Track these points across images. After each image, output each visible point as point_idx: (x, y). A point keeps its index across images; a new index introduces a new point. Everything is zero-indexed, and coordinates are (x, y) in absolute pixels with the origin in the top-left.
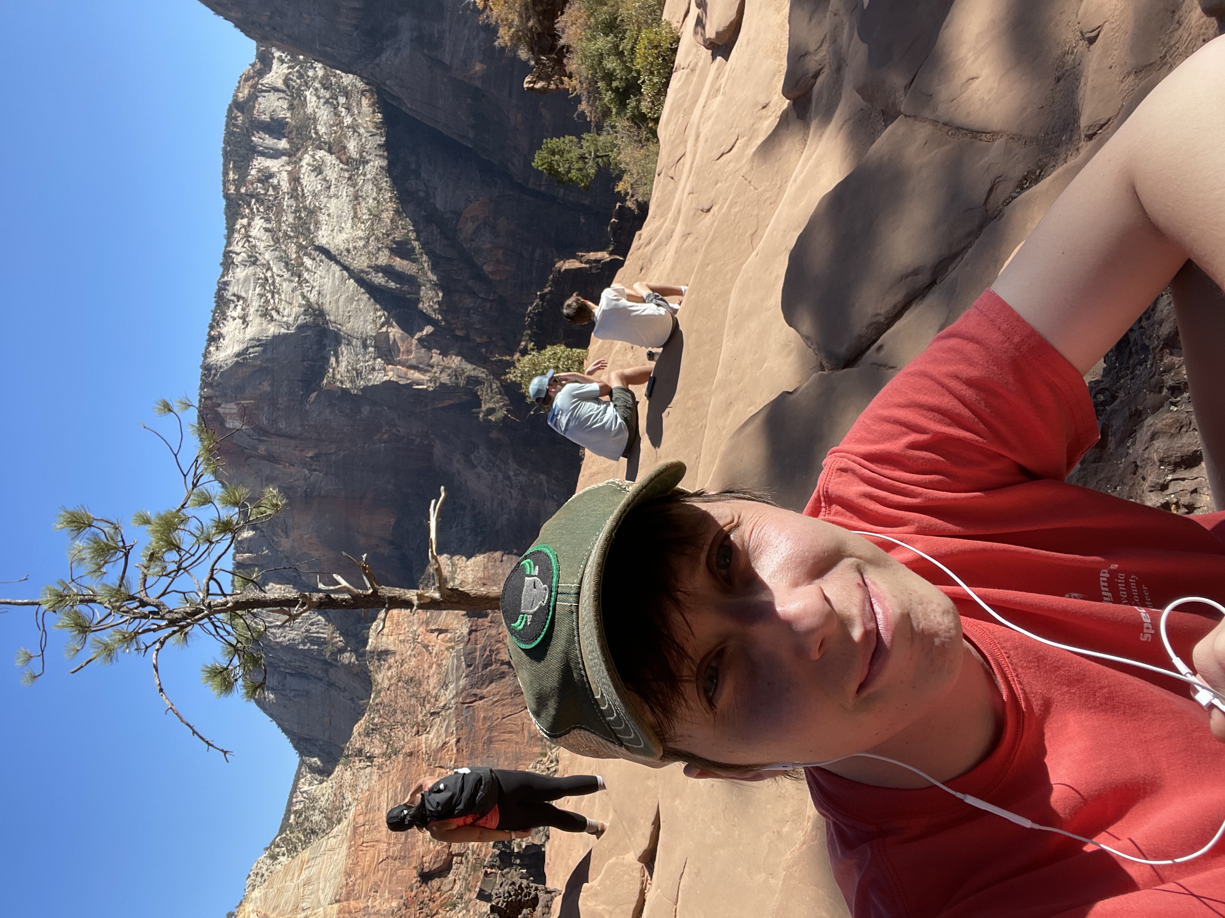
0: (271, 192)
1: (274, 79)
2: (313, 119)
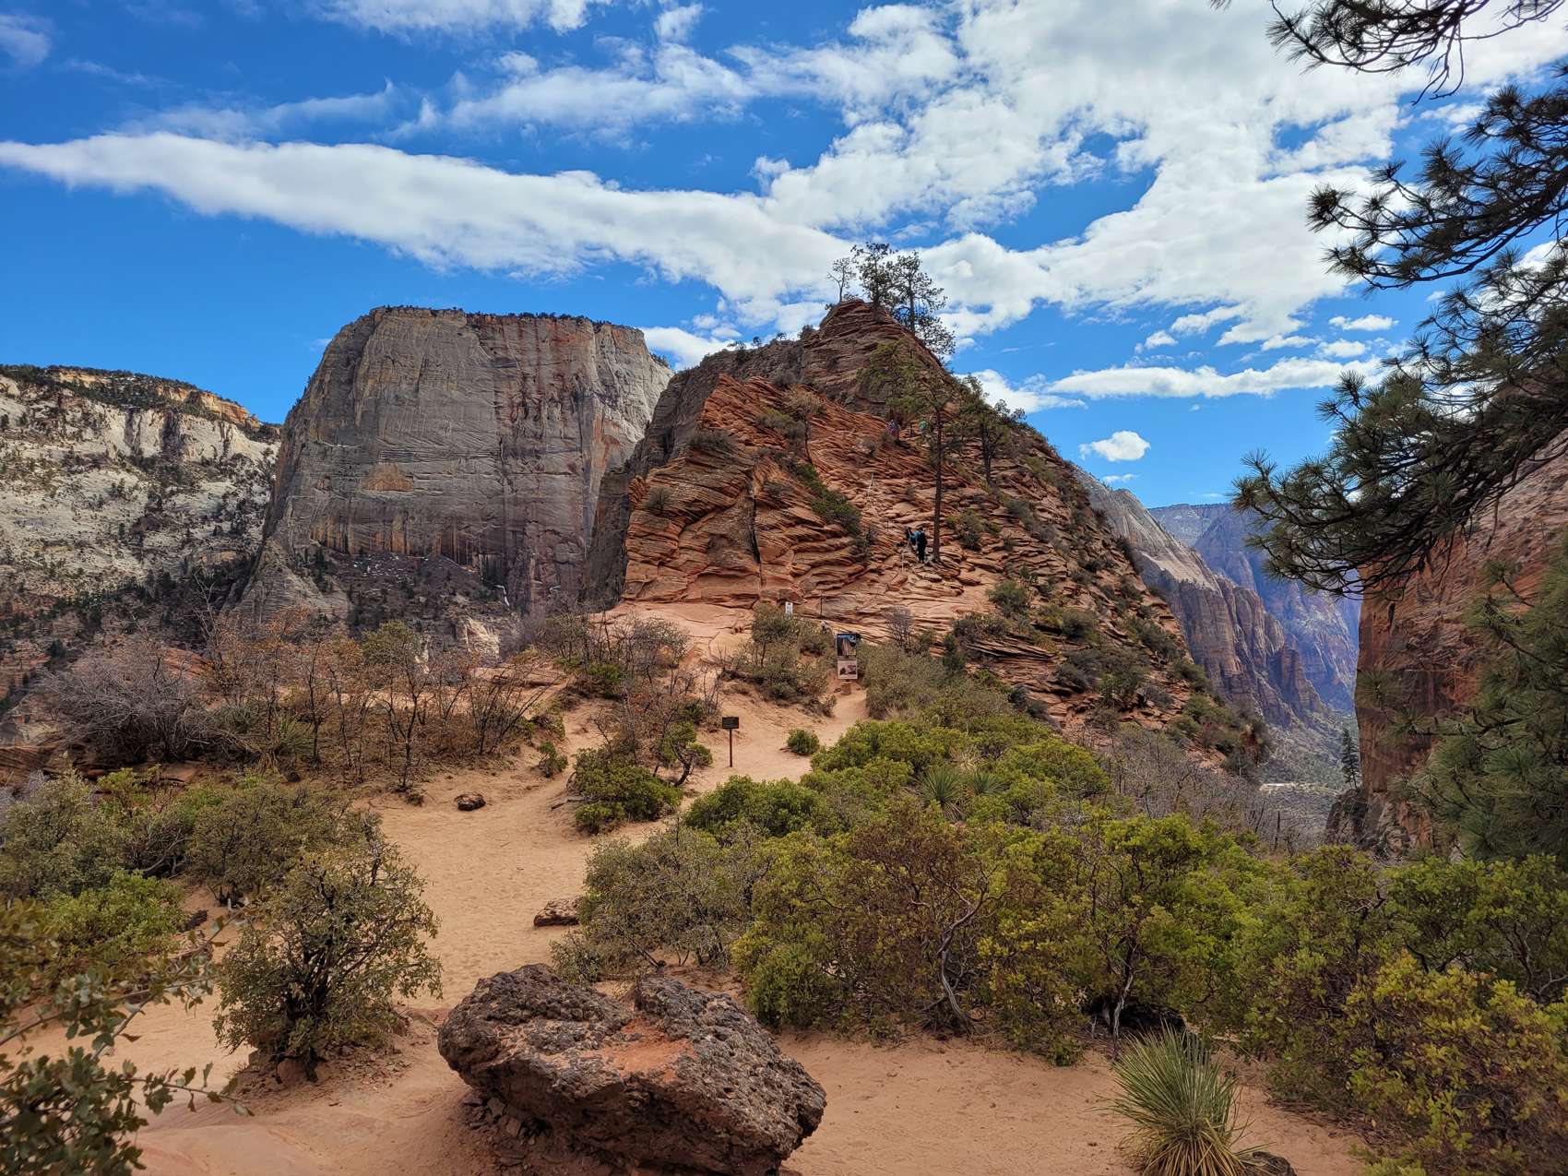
0: (70, 430)
1: (240, 443)
2: (193, 488)
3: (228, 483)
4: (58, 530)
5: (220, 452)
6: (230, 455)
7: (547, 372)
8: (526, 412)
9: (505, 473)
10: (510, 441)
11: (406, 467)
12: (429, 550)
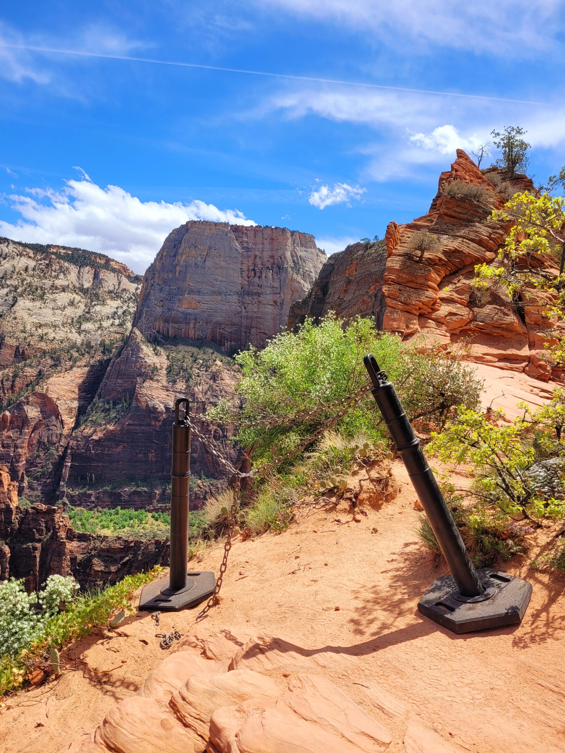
0: (54, 274)
1: (126, 283)
2: (104, 304)
3: (119, 302)
4: (46, 319)
5: (117, 287)
6: (121, 289)
7: (266, 255)
8: (255, 274)
9: (243, 303)
10: (246, 288)
11: (197, 297)
12: (205, 338)
